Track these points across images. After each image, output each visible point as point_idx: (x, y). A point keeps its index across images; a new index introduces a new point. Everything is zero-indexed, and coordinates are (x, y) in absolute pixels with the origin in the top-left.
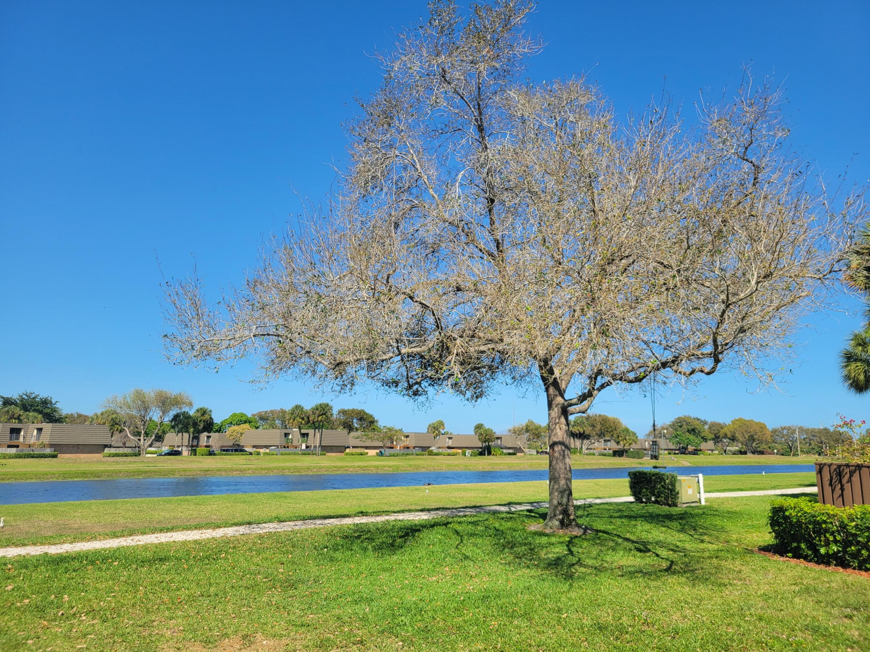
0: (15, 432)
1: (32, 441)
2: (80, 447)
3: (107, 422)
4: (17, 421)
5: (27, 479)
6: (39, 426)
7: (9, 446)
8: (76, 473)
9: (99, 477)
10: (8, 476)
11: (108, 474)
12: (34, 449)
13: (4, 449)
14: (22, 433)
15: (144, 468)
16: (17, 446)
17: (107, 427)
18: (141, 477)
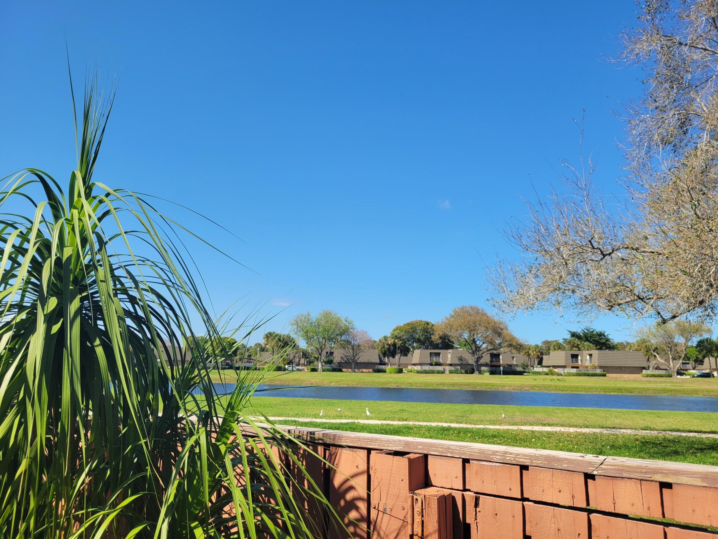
0: (575, 357)
1: (587, 363)
2: (622, 368)
3: (642, 349)
4: (577, 349)
5: (579, 391)
6: (590, 352)
7: (573, 367)
8: (613, 389)
9: (631, 392)
10: (566, 389)
11: (638, 390)
12: (588, 369)
13: (568, 369)
14: (579, 358)
15: (670, 387)
16: (577, 367)
17: (642, 353)
18: (666, 394)
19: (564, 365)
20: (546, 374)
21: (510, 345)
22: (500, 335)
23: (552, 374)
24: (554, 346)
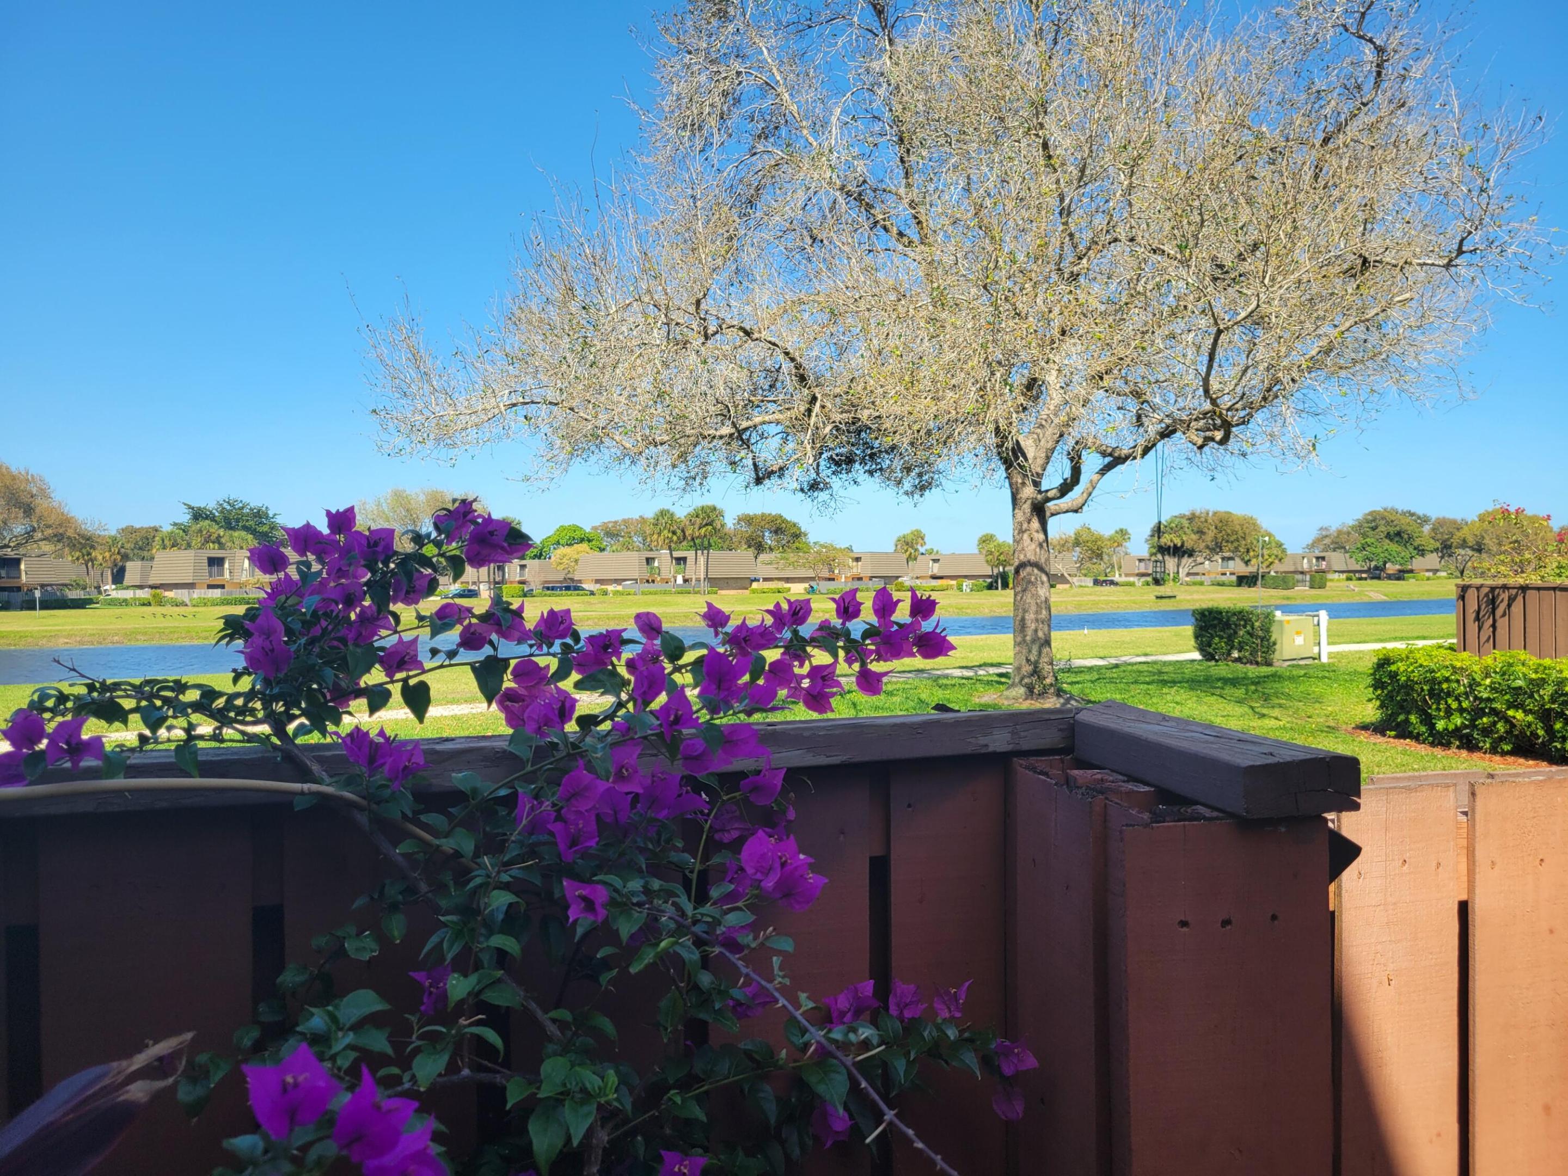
0: (215, 562)
1: (244, 577)
4: (217, 546)
7: (210, 587)
12: (248, 590)
13: (203, 591)
14: (226, 565)
16: (223, 587)
19: (191, 581)
20: (144, 605)
21: (59, 538)
22: (28, 510)
23: (160, 602)
24: (163, 541)
